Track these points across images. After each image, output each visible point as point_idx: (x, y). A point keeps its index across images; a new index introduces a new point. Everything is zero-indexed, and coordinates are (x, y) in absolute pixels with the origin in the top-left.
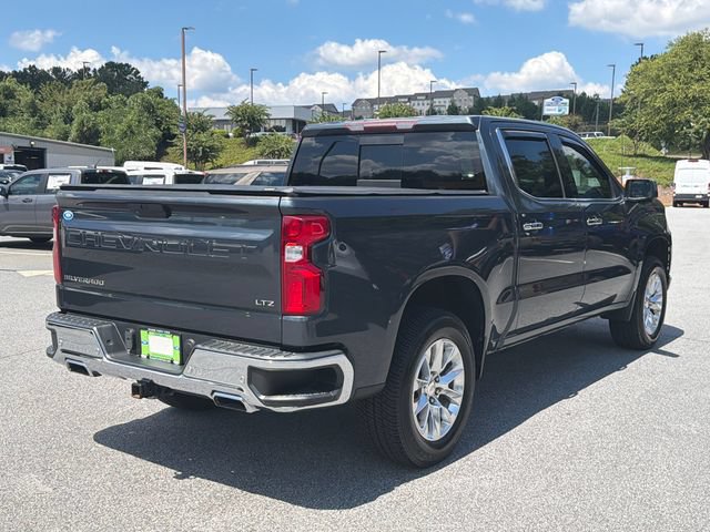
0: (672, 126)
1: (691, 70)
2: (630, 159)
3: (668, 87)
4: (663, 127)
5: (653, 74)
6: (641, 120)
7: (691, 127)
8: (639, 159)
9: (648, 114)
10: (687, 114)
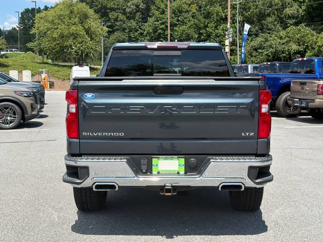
0: (63, 48)
1: (70, 19)
2: (41, 65)
3: (59, 27)
4: (58, 49)
5: (50, 19)
6: (46, 44)
7: (72, 49)
8: (46, 65)
9: (49, 41)
10: (70, 42)
